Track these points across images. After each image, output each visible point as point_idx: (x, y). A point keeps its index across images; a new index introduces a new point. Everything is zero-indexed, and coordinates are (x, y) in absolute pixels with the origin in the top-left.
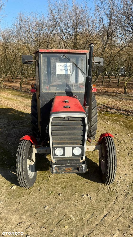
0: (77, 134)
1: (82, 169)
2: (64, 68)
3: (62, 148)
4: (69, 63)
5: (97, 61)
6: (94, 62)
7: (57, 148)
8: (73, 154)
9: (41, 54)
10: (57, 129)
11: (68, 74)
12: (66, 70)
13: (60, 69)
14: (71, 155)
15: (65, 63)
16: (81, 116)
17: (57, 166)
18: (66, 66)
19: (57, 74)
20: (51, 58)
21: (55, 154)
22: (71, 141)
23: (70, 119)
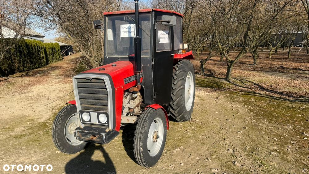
0: (102, 99)
1: (103, 139)
2: (127, 30)
3: (87, 112)
4: (133, 24)
5: (167, 20)
6: (162, 22)
7: (84, 112)
8: (99, 121)
9: (107, 17)
10: (83, 91)
11: (132, 36)
12: (130, 32)
13: (124, 32)
14: (97, 122)
15: (128, 25)
16: (101, 77)
17: (79, 132)
18: (129, 28)
19: (121, 37)
20: (116, 20)
21: (82, 119)
22: (97, 106)
23: (93, 81)
